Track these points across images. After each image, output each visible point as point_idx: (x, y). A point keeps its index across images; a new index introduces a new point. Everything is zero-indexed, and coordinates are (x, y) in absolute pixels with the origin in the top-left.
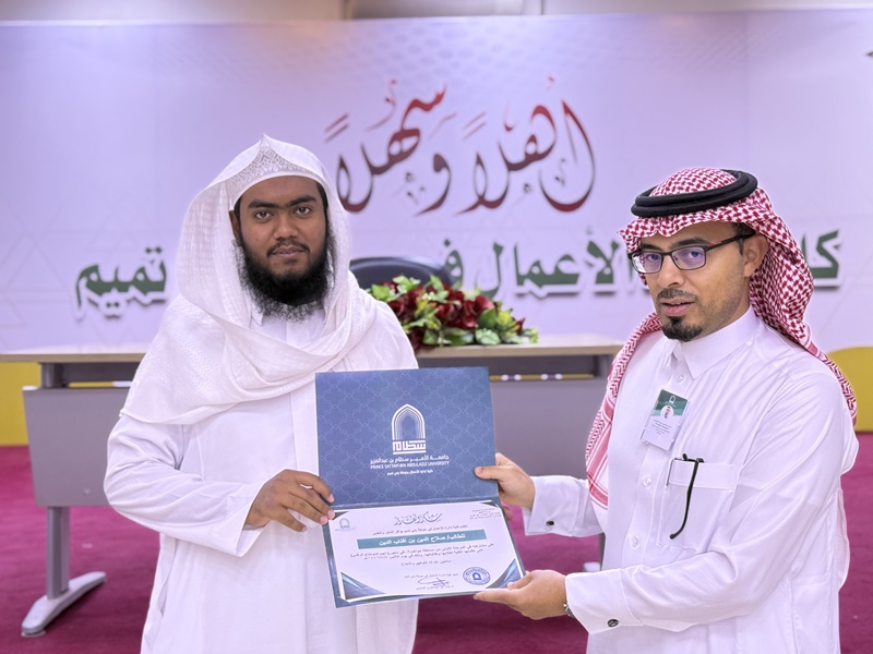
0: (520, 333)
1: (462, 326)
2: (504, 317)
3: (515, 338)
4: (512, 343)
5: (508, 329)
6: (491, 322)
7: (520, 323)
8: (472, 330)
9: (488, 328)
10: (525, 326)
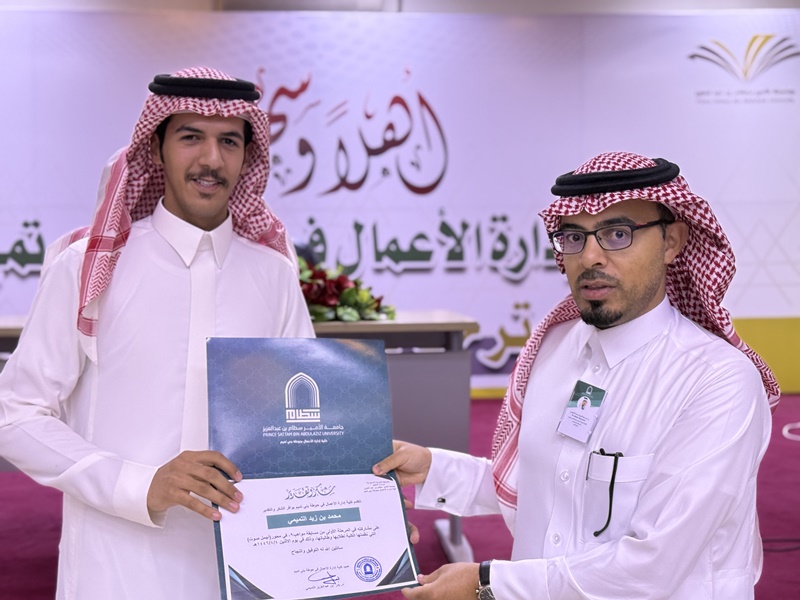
0: (378, 310)
1: (326, 304)
2: (364, 296)
3: (374, 315)
4: (371, 319)
5: (368, 306)
6: (352, 300)
7: (379, 301)
8: (334, 308)
9: (349, 306)
10: (383, 303)
